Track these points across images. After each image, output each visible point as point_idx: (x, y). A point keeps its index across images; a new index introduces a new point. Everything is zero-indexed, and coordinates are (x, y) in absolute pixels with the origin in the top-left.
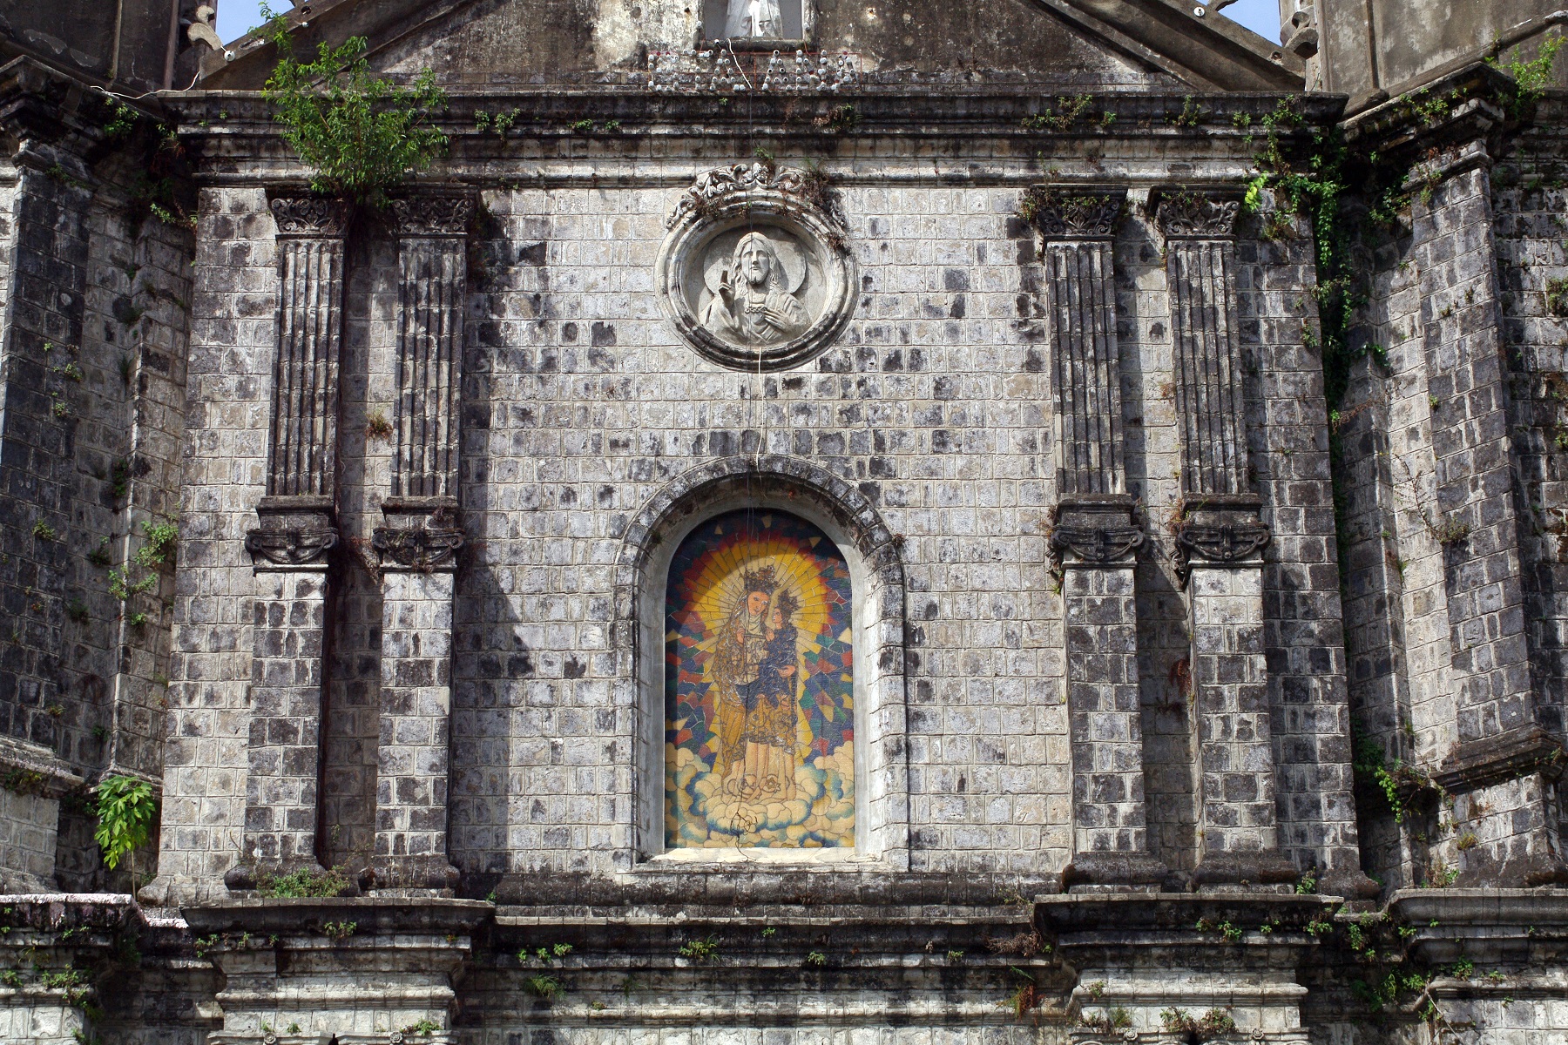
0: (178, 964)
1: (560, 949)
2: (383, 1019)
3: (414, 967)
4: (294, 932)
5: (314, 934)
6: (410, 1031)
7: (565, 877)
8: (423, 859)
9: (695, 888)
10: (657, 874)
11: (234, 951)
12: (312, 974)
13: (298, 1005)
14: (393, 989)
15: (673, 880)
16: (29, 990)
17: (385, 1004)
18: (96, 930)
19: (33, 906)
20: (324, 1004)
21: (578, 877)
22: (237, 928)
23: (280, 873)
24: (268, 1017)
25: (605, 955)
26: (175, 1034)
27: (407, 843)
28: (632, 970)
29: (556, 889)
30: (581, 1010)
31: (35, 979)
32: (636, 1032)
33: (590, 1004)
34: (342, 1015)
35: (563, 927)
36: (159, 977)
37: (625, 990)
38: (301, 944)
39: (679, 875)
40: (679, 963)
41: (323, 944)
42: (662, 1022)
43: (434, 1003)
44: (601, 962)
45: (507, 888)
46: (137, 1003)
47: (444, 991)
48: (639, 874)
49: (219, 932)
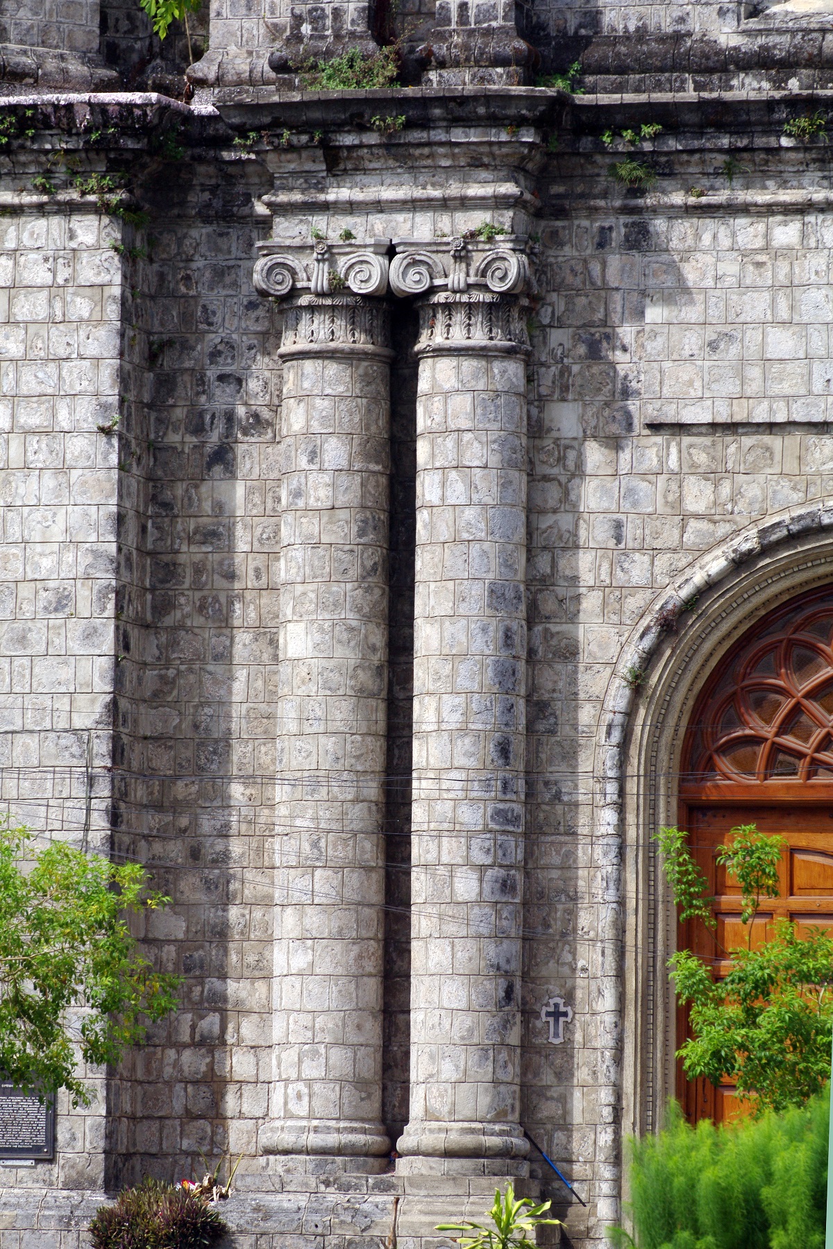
0: (228, 155)
1: (647, 130)
2: (445, 222)
3: (476, 161)
4: (340, 127)
5: (362, 128)
6: (472, 236)
7: (662, 39)
8: (489, 32)
9: (810, 49)
10: (768, 32)
11: (277, 149)
12: (365, 171)
13: (351, 207)
14: (454, 189)
15: (785, 40)
16: (62, 196)
17: (445, 205)
18: (126, 131)
19: (56, 107)
20: (379, 207)
21: (678, 37)
22: (276, 124)
23: (328, 54)
24: (320, 222)
25: (701, 135)
26: (234, 233)
27: (472, 13)
28: (732, 151)
29: (650, 55)
30: (678, 198)
31: (68, 184)
32: (742, 221)
33: (688, 190)
34: (400, 217)
35: (649, 105)
36: (211, 170)
37: (729, 172)
38: (349, 139)
39: (793, 32)
40: (785, 142)
41: (372, 138)
42: (770, 210)
43: (499, 202)
44: (696, 144)
45: (594, 54)
46: (192, 198)
47: (509, 188)
48: (747, 33)
49: (257, 129)
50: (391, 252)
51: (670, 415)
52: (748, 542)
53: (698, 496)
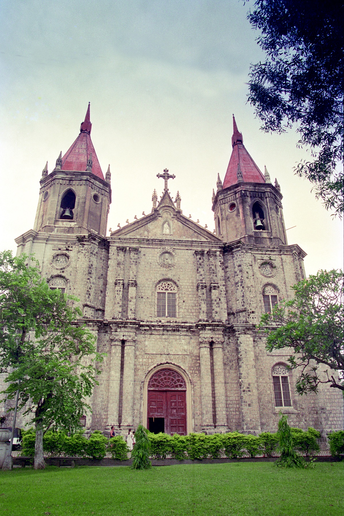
1: (146, 327)
3: (132, 328)
6: (131, 335)
12: (121, 328)
13: (120, 332)
17: (129, 332)
18: (99, 323)
20: (123, 332)
22: (113, 323)
23: (118, 318)
24: (117, 333)
35: (146, 324)
37: (153, 331)
38: (120, 325)
41: (123, 325)
46: (103, 331)
47: (134, 331)
50: (123, 336)
51: (148, 353)
52: (156, 365)
53: (150, 361)
